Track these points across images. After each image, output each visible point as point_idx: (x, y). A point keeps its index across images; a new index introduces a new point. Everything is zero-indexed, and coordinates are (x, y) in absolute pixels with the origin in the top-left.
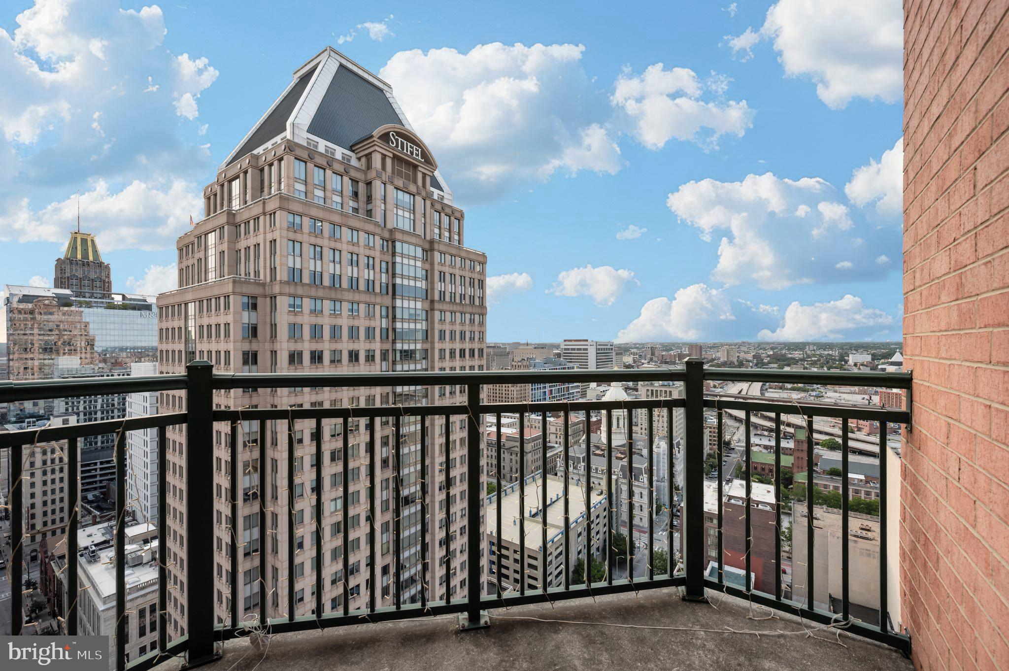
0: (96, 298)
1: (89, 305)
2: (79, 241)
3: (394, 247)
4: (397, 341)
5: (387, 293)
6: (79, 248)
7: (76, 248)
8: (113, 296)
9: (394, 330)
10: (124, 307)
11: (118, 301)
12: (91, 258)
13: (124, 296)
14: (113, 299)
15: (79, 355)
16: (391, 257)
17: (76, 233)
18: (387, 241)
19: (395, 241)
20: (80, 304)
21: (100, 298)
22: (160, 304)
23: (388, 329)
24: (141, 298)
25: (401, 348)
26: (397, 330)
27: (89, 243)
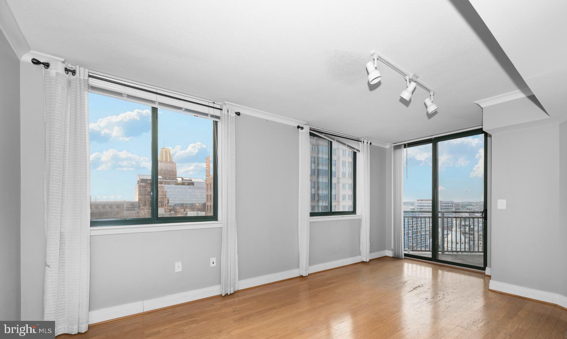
0: (170, 180)
1: (169, 183)
2: (164, 152)
3: (318, 149)
4: (320, 201)
5: (315, 175)
6: (164, 155)
7: (163, 156)
8: (177, 178)
9: (318, 195)
10: (183, 184)
11: (180, 181)
12: (169, 160)
13: (182, 179)
14: (177, 180)
15: (165, 207)
16: (316, 154)
17: (163, 148)
18: (315, 146)
19: (319, 146)
20: (165, 183)
21: (172, 180)
22: (208, 183)
23: (315, 194)
24: (189, 179)
25: (322, 205)
26: (320, 195)
27: (168, 153)
